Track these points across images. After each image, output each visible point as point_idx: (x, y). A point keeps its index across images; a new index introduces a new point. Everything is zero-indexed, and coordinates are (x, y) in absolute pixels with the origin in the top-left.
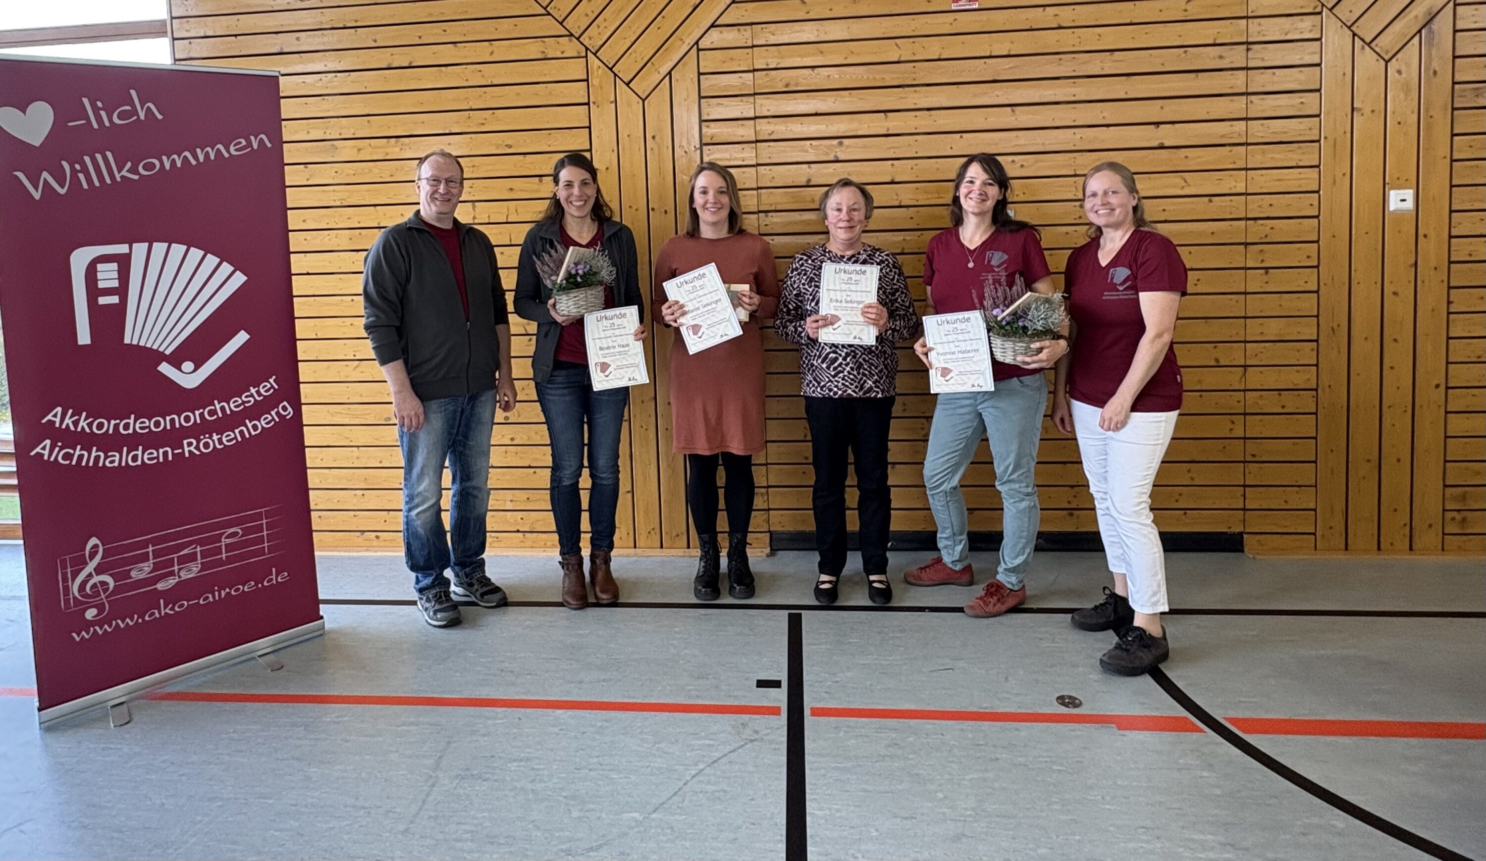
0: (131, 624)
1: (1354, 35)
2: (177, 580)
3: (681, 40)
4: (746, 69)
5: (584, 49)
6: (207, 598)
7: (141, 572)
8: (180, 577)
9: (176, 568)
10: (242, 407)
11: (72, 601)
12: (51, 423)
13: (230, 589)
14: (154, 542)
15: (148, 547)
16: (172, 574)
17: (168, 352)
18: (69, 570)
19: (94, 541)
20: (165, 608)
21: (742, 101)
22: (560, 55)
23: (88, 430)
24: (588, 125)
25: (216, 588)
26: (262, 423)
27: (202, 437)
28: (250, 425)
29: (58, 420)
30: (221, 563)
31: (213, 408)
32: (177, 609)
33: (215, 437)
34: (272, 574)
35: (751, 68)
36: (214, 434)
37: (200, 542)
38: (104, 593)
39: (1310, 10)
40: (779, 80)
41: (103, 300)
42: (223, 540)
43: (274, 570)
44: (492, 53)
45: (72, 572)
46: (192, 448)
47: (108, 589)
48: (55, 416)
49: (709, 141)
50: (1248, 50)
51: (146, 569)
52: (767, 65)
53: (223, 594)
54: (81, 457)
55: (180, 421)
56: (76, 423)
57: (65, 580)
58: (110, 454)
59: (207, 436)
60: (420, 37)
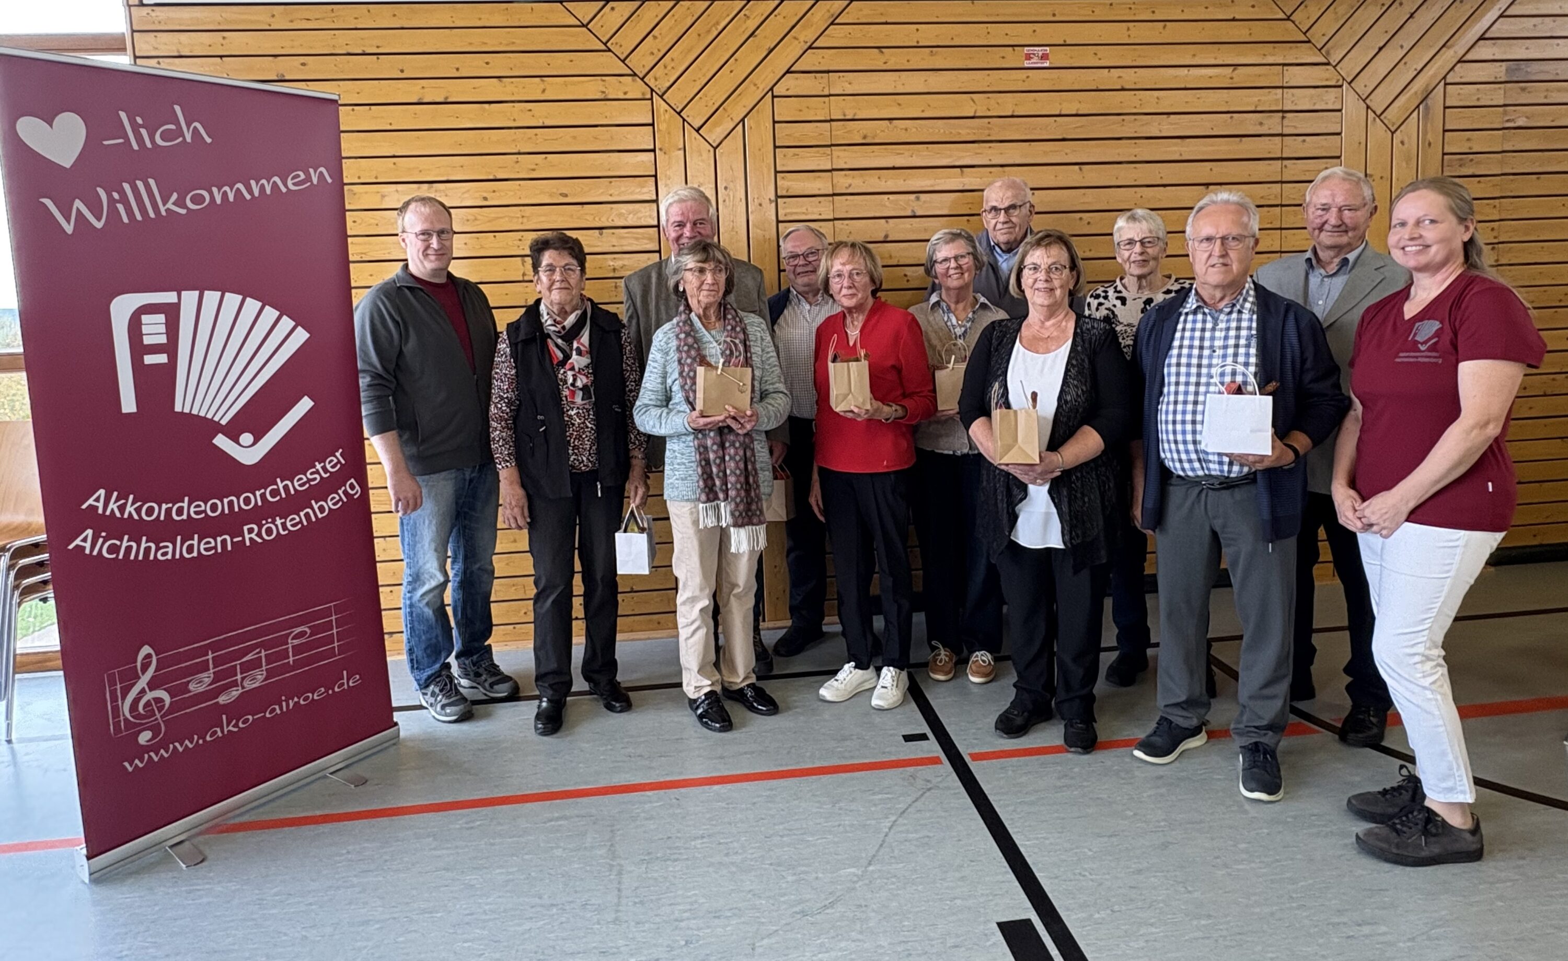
0: (190, 746)
1: (1368, 107)
2: (241, 691)
3: (755, 85)
4: (823, 118)
5: (649, 90)
6: (274, 710)
7: (200, 684)
8: (243, 687)
9: (239, 677)
10: (307, 486)
11: (122, 724)
12: (93, 508)
13: (299, 698)
14: (214, 647)
15: (207, 655)
16: (235, 684)
17: (223, 422)
18: (118, 687)
19: (146, 650)
20: (228, 726)
21: (818, 152)
22: (622, 96)
23: (136, 517)
24: (653, 173)
25: (283, 698)
26: (329, 504)
27: (264, 522)
28: (316, 507)
29: (100, 505)
30: (287, 668)
31: (275, 487)
32: (241, 725)
33: (279, 521)
34: (343, 679)
35: (828, 118)
36: (278, 518)
37: (264, 645)
38: (159, 712)
39: (1333, 83)
40: (856, 132)
41: (149, 359)
42: (290, 641)
43: (345, 673)
44: (544, 91)
45: (121, 688)
46: (253, 536)
47: (164, 706)
48: (97, 500)
49: (784, 193)
50: (1283, 118)
51: (207, 680)
52: (845, 115)
53: (291, 704)
54: (129, 549)
55: (239, 503)
56: (122, 508)
57: (114, 699)
58: (162, 545)
59: (270, 520)
60: (458, 69)
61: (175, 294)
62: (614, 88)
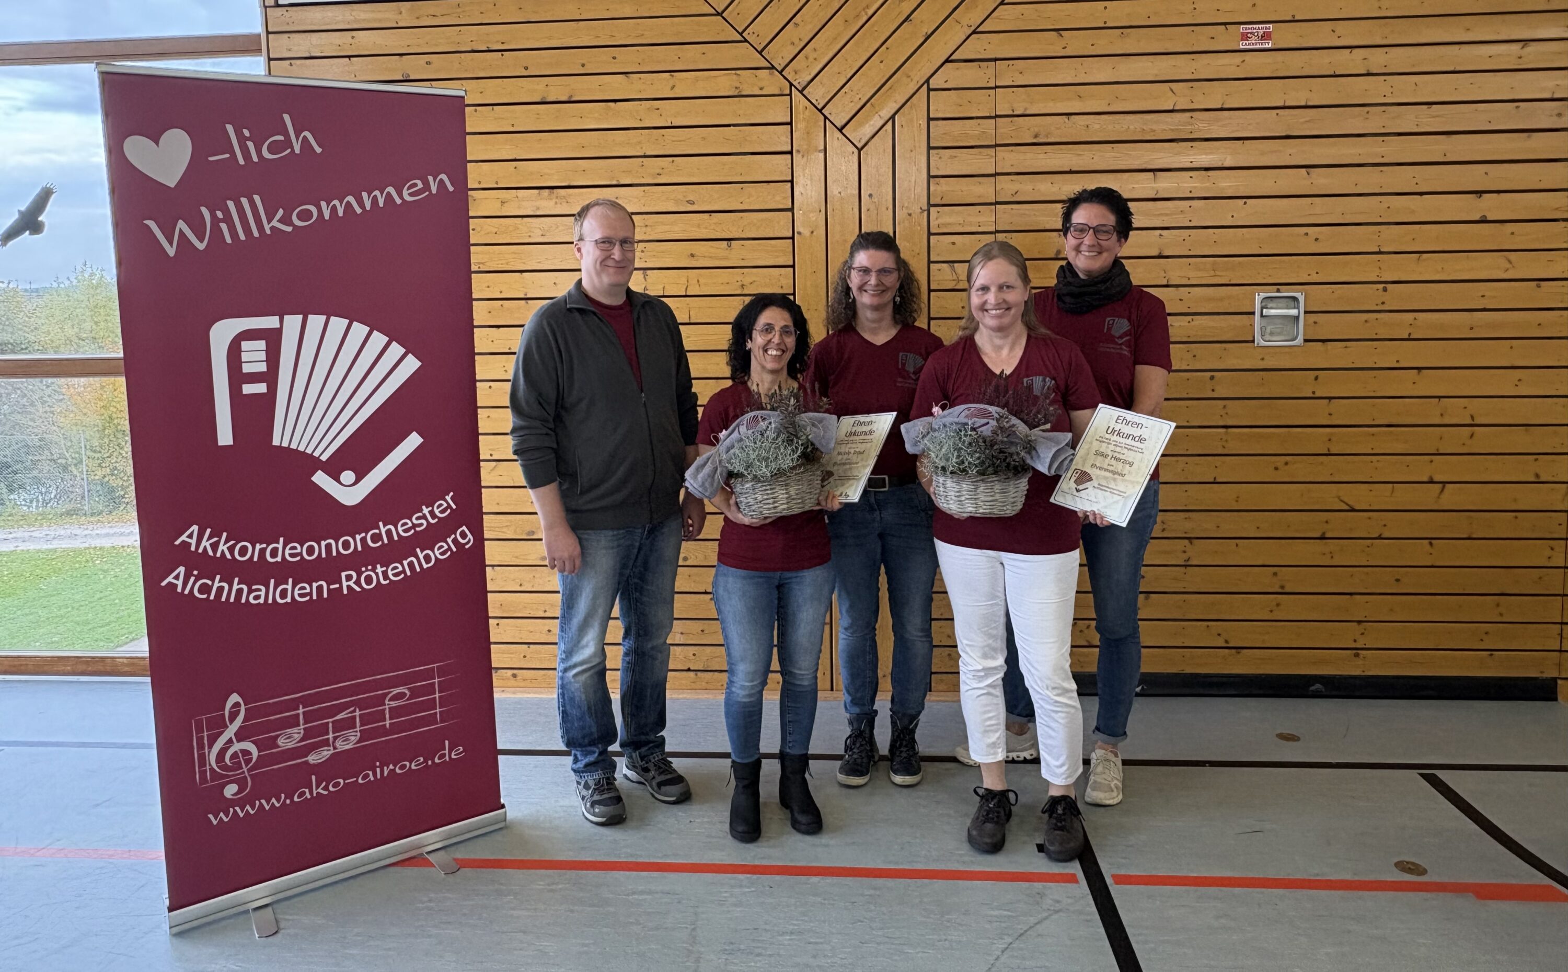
0: (277, 805)
2: (332, 752)
3: (910, 74)
4: (988, 114)
5: (788, 85)
6: (368, 775)
8: (335, 748)
9: (331, 736)
12: (186, 545)
13: (395, 766)
14: (305, 702)
16: (326, 743)
17: (324, 458)
19: (235, 698)
20: (317, 788)
21: (981, 154)
22: (757, 92)
23: (229, 556)
24: (790, 178)
25: (378, 764)
27: (363, 569)
29: (193, 542)
30: (384, 731)
31: (377, 531)
32: (331, 789)
33: (379, 570)
34: (444, 749)
35: (993, 114)
36: (378, 566)
37: (360, 705)
40: (1025, 129)
41: (248, 389)
42: (387, 702)
45: (209, 735)
46: (351, 583)
47: (251, 759)
48: (190, 536)
49: (937, 201)
51: (296, 736)
52: (1013, 110)
55: (337, 547)
56: (215, 546)
57: (201, 746)
58: (254, 587)
59: (370, 567)
60: (583, 65)
61: (277, 318)
62: (750, 82)
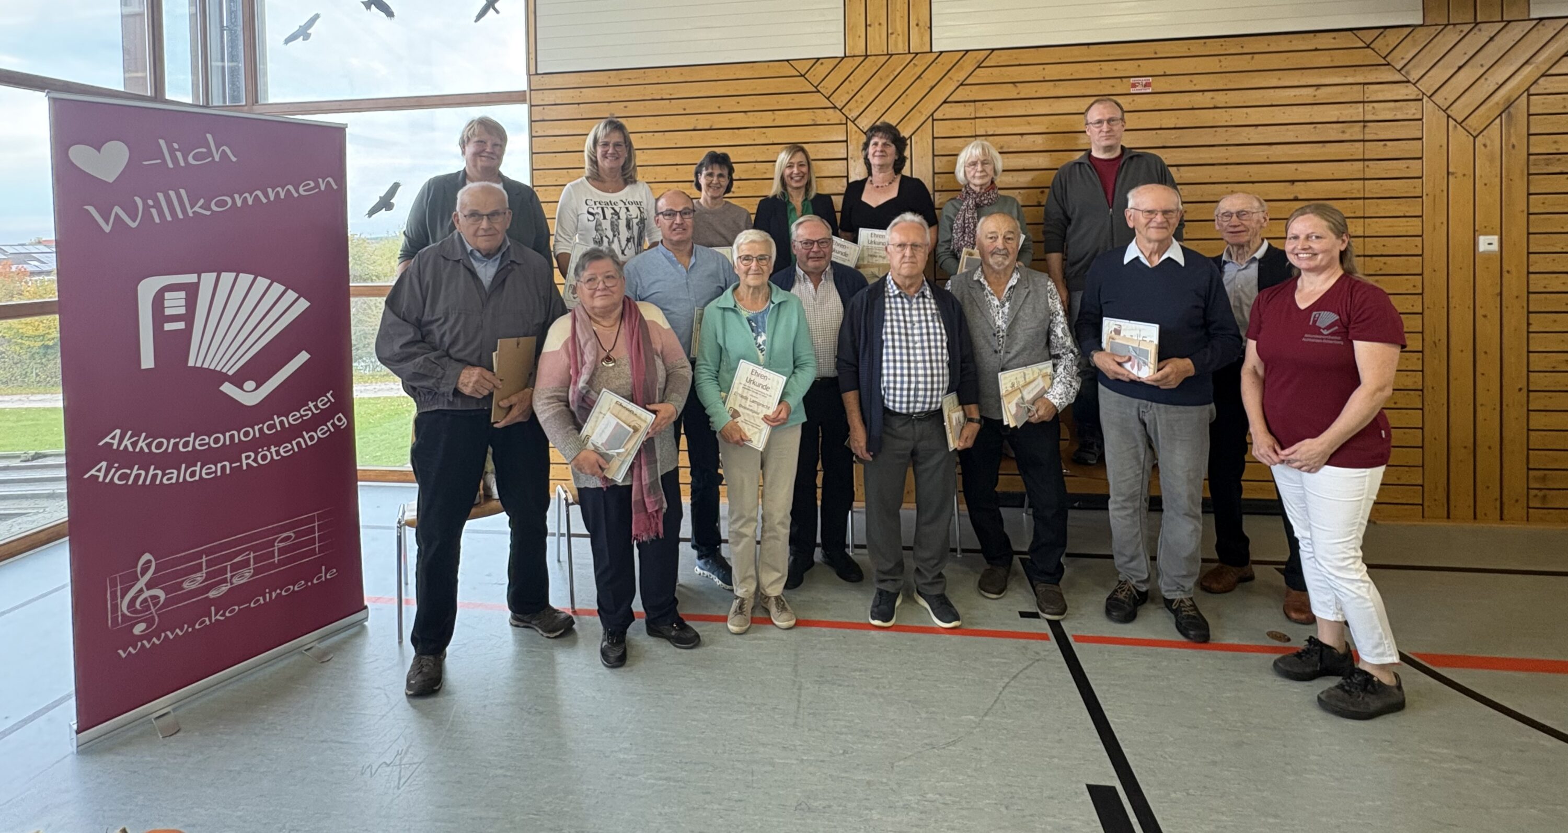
0: (180, 634)
2: (229, 586)
6: (258, 600)
7: (193, 582)
8: (232, 584)
9: (229, 575)
10: (300, 420)
11: (120, 618)
12: (110, 445)
13: (281, 590)
14: (208, 552)
15: (201, 558)
16: (225, 581)
17: (230, 373)
18: (119, 588)
19: (147, 556)
20: (216, 615)
23: (146, 450)
25: (267, 591)
26: (319, 434)
27: (260, 450)
28: (306, 437)
29: (116, 442)
30: (273, 566)
31: (272, 422)
32: (228, 614)
34: (321, 572)
36: (272, 447)
37: (254, 549)
38: (154, 607)
41: (168, 327)
42: (276, 544)
43: (323, 567)
45: (121, 589)
46: (250, 461)
47: (159, 602)
48: (113, 439)
51: (199, 579)
53: (274, 595)
54: (138, 476)
56: (134, 444)
57: (114, 597)
58: (168, 471)
59: (265, 448)
61: (196, 275)
